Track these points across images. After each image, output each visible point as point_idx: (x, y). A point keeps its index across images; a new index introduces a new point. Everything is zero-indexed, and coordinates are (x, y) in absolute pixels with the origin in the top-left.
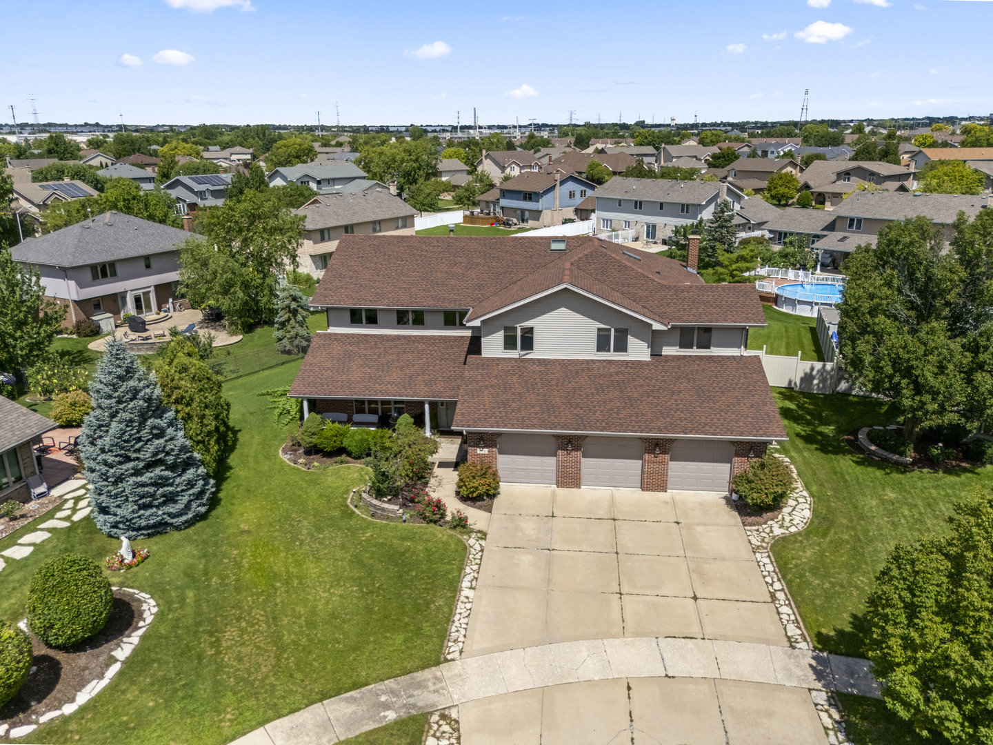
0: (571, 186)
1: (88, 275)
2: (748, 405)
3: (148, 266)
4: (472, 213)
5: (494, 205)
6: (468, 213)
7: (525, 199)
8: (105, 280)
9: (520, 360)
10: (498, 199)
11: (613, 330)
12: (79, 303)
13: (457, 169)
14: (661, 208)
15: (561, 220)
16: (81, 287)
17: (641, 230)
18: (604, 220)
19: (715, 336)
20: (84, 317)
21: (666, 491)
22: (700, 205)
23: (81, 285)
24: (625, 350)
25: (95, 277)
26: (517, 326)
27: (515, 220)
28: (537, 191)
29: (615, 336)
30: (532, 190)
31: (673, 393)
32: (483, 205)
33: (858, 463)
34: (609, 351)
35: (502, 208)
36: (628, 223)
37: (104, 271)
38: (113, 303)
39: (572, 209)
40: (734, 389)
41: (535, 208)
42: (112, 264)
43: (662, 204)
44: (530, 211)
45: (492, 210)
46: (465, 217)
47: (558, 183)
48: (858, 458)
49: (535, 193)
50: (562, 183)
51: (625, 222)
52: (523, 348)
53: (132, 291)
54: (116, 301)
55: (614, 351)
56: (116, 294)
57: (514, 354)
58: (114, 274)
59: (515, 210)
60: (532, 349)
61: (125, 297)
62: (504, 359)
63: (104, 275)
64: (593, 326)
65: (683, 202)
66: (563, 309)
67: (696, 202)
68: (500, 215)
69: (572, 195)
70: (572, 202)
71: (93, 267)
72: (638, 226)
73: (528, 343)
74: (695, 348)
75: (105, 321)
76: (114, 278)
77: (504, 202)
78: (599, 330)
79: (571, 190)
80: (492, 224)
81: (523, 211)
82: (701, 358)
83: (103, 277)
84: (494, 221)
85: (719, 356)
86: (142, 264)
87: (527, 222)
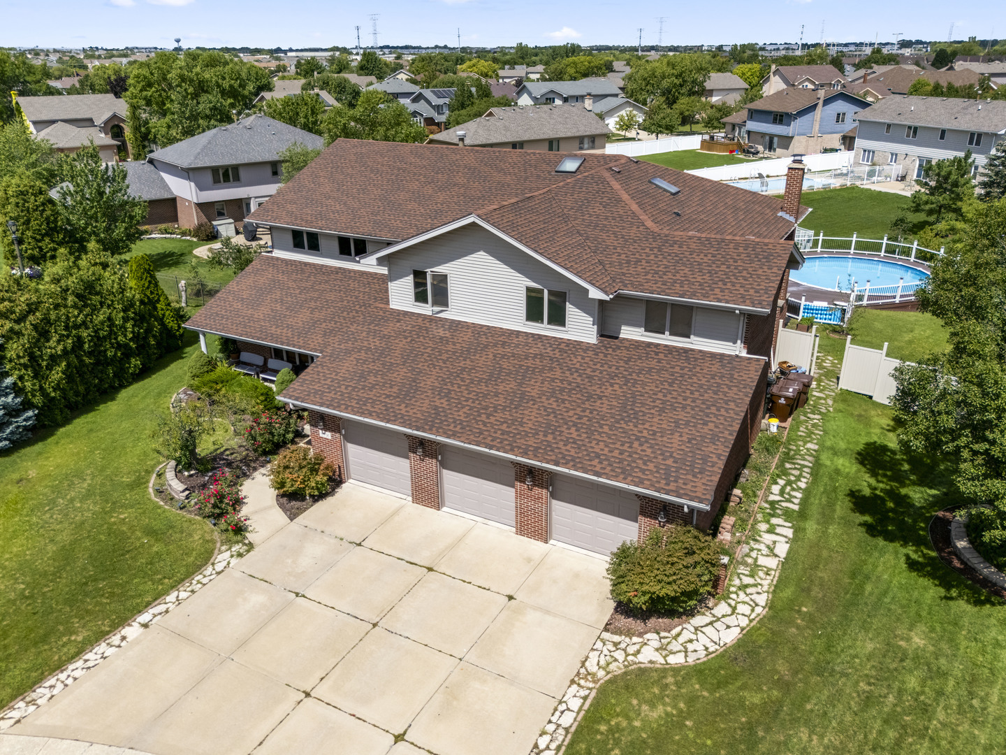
0: (840, 106)
1: (209, 177)
2: (685, 439)
3: (275, 173)
4: (712, 138)
5: (740, 129)
6: (707, 137)
7: (775, 122)
8: (227, 184)
9: (431, 319)
10: (745, 122)
11: (546, 292)
12: (202, 206)
13: (734, 87)
14: (942, 137)
15: (820, 148)
16: (201, 190)
17: (911, 166)
18: (865, 151)
19: (697, 319)
20: (206, 220)
21: (546, 542)
22: (996, 135)
23: (201, 187)
24: (563, 323)
25: (216, 181)
26: (428, 270)
27: (760, 148)
28: (789, 111)
29: (550, 301)
30: (783, 111)
31: (590, 397)
32: (729, 128)
33: (912, 565)
34: (542, 322)
35: (749, 133)
36: (895, 156)
37: (226, 174)
38: (237, 209)
39: (838, 136)
40: (684, 407)
41: (784, 134)
42: (236, 168)
43: (943, 132)
44: (779, 136)
45: (736, 135)
46: (703, 142)
47: (821, 102)
48: (924, 555)
49: (787, 114)
50: (827, 101)
51: (892, 154)
52: (435, 303)
53: (256, 198)
54: (240, 207)
55: (549, 322)
56: (241, 200)
57: (426, 309)
58: (237, 178)
59: (763, 135)
60: (447, 305)
61: (250, 204)
62: (413, 314)
63: (226, 179)
64: (520, 283)
65: (973, 129)
66: (482, 253)
67: (991, 130)
68: (745, 141)
69: (840, 118)
70: (839, 126)
71: (215, 170)
72: (908, 161)
73: (441, 297)
74: (667, 333)
75: (226, 227)
76: (236, 183)
77: (752, 125)
78: (529, 289)
79: (841, 111)
80: (731, 152)
81: (772, 137)
82: (670, 350)
83: (224, 181)
84: (735, 147)
85: (700, 351)
86: (269, 171)
87: (775, 150)
